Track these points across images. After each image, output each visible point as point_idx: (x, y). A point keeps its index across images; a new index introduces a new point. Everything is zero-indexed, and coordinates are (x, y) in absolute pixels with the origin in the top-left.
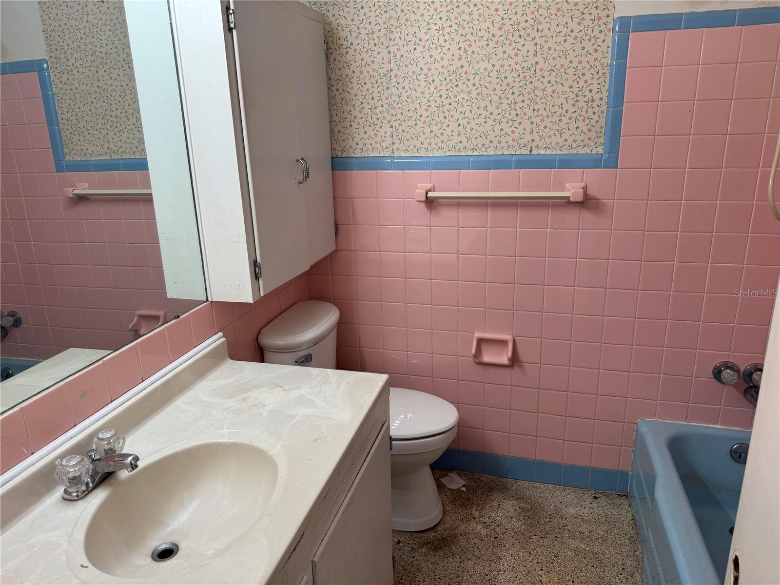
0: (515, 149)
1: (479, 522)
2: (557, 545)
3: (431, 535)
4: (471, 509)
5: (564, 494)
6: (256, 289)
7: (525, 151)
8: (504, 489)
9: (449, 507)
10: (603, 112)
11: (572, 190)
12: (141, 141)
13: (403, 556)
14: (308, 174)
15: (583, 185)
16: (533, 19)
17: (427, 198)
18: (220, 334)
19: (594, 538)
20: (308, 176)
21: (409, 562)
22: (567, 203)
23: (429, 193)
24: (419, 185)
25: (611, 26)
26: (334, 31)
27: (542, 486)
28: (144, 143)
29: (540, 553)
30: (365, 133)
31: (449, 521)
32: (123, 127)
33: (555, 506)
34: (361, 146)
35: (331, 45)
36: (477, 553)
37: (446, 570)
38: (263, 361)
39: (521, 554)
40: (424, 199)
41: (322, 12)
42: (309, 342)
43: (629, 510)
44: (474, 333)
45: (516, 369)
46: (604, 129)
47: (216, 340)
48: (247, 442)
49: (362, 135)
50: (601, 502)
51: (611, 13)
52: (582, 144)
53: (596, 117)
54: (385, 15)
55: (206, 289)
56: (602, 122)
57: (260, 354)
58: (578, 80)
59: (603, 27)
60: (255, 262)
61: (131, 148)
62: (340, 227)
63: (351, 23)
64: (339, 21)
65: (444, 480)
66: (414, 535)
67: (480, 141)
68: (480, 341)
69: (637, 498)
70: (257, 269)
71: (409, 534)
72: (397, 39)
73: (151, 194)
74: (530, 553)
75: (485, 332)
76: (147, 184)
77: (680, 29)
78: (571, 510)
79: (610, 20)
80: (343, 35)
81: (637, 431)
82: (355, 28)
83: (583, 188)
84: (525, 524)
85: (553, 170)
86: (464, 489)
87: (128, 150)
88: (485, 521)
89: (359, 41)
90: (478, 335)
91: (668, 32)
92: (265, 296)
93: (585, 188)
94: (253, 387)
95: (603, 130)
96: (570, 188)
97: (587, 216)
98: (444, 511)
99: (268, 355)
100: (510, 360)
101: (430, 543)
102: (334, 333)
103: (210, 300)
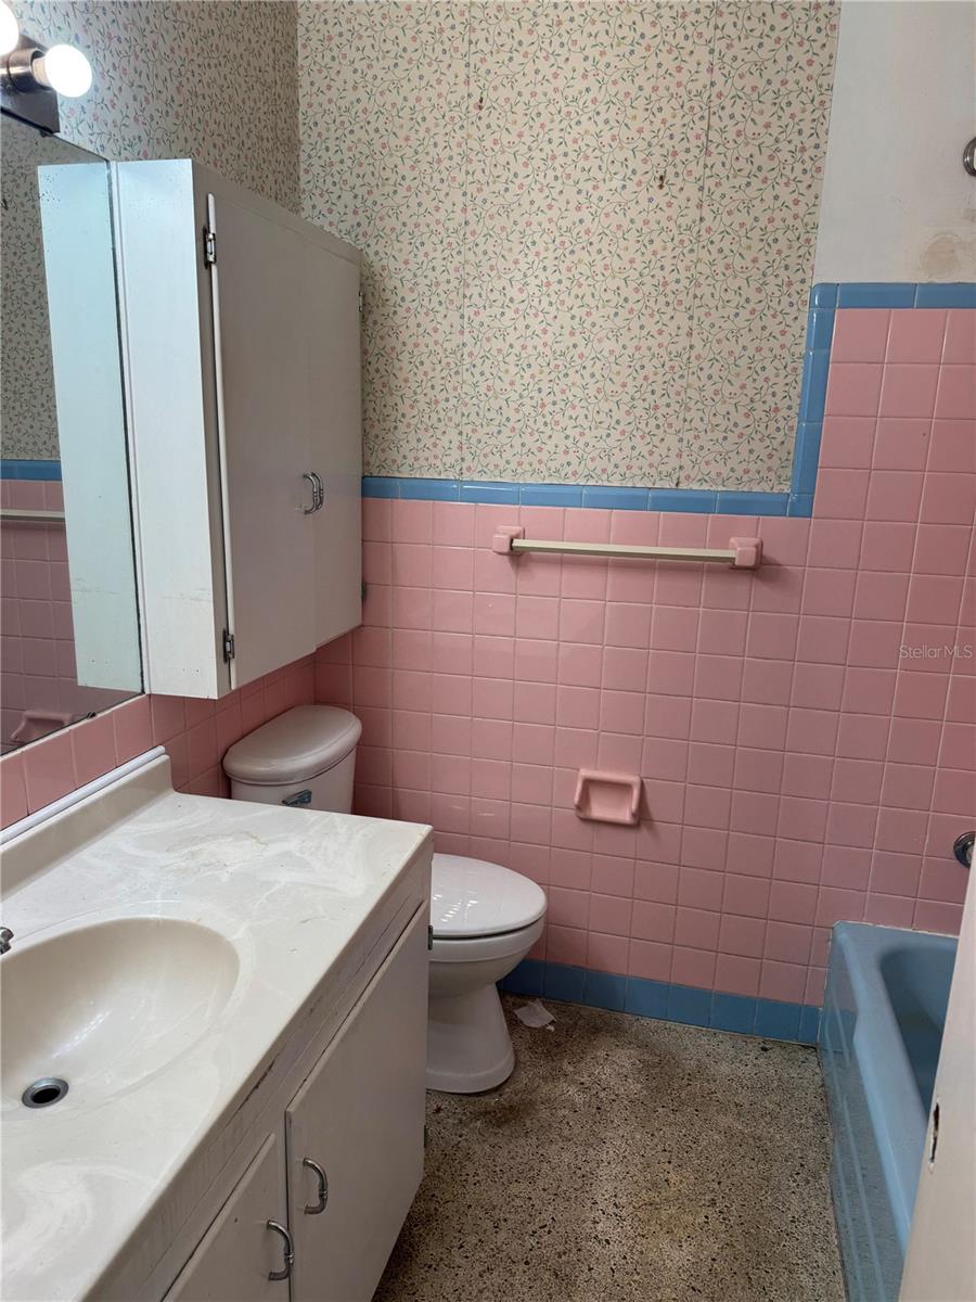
0: (652, 479)
1: (574, 1082)
2: (698, 1123)
3: (492, 1101)
4: (561, 1060)
5: (714, 1041)
6: (223, 678)
7: (669, 484)
8: (617, 1031)
9: (525, 1057)
10: (791, 428)
11: (739, 548)
12: (53, 433)
13: (445, 1133)
14: (321, 498)
15: (756, 541)
16: (688, 278)
17: (511, 548)
18: (161, 749)
19: (757, 1115)
20: (321, 503)
21: (453, 1143)
22: (732, 569)
23: (515, 540)
24: (501, 528)
25: (807, 297)
26: (377, 278)
27: (680, 1028)
28: (57, 436)
29: (668, 1135)
30: (419, 440)
31: (524, 1078)
32: (25, 408)
33: (699, 1061)
34: (410, 461)
35: (370, 299)
36: (566, 1132)
37: (512, 1158)
38: (230, 797)
39: (638, 1137)
40: (506, 549)
41: (359, 248)
42: (307, 770)
43: (818, 1070)
44: (578, 770)
45: (644, 833)
46: (792, 455)
47: (153, 758)
48: (193, 920)
49: (414, 443)
50: (773, 1056)
51: (808, 277)
52: (757, 476)
53: (780, 436)
54: (458, 258)
55: (142, 673)
56: (791, 445)
57: (225, 786)
58: (755, 376)
59: (795, 298)
60: (226, 633)
61: (35, 443)
62: (370, 588)
63: (403, 267)
64: (384, 262)
65: (520, 1013)
66: (465, 1099)
67: (600, 464)
68: (589, 783)
69: (830, 1050)
70: (228, 644)
71: (457, 1098)
72: (476, 296)
73: (63, 520)
74: (652, 1135)
75: (596, 769)
76: (59, 504)
77: (912, 307)
78: (724, 1068)
79: (806, 287)
80: (390, 284)
81: (834, 940)
82: (409, 275)
83: (757, 547)
84: (648, 1088)
85: (711, 515)
86: (552, 1028)
87: (30, 447)
88: (582, 1080)
89: (414, 296)
90: (585, 773)
91: (893, 310)
92: (239, 690)
93: (760, 548)
94: (209, 836)
95: (791, 457)
96: (736, 544)
97: (761, 591)
98: (517, 1064)
99: (236, 788)
100: (634, 815)
101: (489, 1113)
102: (351, 759)
103: (147, 692)
